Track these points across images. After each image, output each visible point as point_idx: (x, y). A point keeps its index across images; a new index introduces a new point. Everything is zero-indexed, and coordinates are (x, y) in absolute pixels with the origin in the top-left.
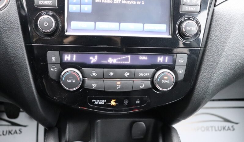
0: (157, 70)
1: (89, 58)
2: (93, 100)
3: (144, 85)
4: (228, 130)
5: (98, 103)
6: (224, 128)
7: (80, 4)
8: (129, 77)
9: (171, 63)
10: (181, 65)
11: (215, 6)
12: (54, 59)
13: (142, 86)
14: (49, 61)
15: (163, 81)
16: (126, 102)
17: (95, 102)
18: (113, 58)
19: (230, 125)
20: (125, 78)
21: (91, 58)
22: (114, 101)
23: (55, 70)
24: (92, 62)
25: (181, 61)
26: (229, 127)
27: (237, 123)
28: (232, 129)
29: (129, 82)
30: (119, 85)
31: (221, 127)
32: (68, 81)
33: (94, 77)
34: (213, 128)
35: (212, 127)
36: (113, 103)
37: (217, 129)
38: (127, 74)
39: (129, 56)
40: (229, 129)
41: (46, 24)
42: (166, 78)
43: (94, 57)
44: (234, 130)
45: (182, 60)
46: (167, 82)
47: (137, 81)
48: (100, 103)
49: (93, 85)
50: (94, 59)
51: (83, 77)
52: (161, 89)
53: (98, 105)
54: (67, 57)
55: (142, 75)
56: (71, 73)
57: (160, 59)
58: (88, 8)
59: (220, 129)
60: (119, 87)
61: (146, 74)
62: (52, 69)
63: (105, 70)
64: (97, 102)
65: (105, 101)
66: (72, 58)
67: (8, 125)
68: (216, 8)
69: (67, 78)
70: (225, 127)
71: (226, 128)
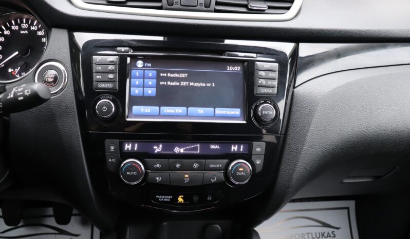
0: (231, 161)
1: (153, 148)
2: (157, 196)
3: (216, 178)
4: (327, 237)
5: (162, 200)
6: (323, 235)
7: (144, 87)
8: (198, 169)
9: (246, 152)
10: (258, 154)
11: (294, 87)
12: (112, 148)
13: (214, 179)
14: (107, 151)
15: (238, 174)
16: (196, 198)
17: (159, 198)
18: (180, 147)
19: (330, 230)
20: (194, 169)
21: (155, 147)
22: (182, 198)
23: (114, 160)
24: (156, 152)
25: (258, 150)
26: (328, 233)
27: (338, 228)
28: (332, 235)
29: (199, 174)
30: (187, 178)
31: (319, 233)
32: (128, 173)
33: (158, 169)
34: (310, 235)
35: (308, 234)
36: (180, 200)
37: (314, 236)
38: (196, 166)
39: (198, 145)
40: (329, 236)
41: (105, 109)
42: (241, 169)
43: (158, 147)
44: (334, 237)
45: (259, 148)
46: (242, 174)
47: (208, 174)
48: (165, 200)
49: (157, 179)
50: (158, 149)
51: (145, 169)
52: (237, 183)
53: (164, 201)
54: (128, 147)
55: (213, 166)
56: (131, 165)
57: (234, 148)
58: (151, 92)
59: (318, 236)
60: (187, 180)
61: (218, 166)
62: (110, 160)
63: (171, 160)
64: (161, 198)
65: (171, 197)
66: (133, 147)
67: (55, 234)
68: (295, 90)
69: (128, 169)
70: (324, 233)
71: (326, 235)
